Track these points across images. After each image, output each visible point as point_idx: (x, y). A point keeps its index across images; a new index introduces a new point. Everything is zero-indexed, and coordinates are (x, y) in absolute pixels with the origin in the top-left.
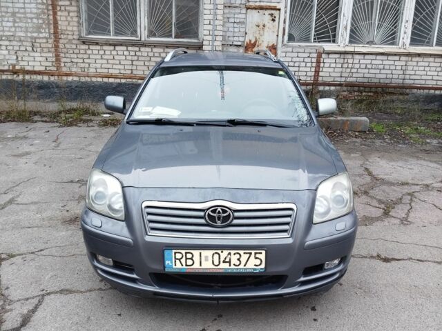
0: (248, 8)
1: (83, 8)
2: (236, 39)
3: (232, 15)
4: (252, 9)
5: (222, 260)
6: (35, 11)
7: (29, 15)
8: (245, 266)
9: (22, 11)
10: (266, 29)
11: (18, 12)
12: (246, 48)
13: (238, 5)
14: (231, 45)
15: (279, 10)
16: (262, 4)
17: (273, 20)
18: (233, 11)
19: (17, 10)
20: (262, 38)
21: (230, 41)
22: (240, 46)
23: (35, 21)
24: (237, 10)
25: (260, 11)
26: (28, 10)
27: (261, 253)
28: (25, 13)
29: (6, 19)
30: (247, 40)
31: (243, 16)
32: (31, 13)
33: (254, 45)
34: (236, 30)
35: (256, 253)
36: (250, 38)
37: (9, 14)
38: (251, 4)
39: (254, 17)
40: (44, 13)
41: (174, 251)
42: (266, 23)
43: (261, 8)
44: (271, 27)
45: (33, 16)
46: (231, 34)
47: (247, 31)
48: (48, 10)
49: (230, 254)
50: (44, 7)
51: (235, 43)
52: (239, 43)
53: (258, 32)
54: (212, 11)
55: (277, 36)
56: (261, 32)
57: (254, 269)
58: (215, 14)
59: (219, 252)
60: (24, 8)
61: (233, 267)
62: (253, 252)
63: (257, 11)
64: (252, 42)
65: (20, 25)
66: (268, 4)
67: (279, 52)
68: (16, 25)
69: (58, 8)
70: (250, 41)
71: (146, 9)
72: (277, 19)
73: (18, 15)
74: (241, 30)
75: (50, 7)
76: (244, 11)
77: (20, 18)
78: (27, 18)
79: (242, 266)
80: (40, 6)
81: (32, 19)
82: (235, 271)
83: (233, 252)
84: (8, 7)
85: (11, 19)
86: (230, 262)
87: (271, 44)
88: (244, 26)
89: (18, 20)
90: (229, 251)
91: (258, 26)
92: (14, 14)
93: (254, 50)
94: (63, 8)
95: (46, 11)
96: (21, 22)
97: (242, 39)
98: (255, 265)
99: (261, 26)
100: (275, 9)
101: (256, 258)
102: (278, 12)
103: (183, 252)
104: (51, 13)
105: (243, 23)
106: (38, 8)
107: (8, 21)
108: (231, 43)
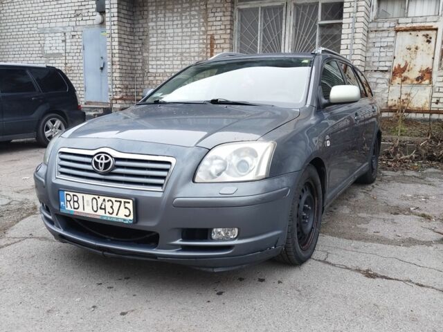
0: (397, 31)
1: (236, 45)
2: (382, 64)
3: (379, 40)
4: (402, 31)
5: (99, 206)
6: (197, 50)
7: (192, 54)
8: (117, 215)
9: (188, 51)
10: (419, 52)
11: (185, 52)
12: (393, 73)
13: (385, 29)
14: (375, 71)
15: (436, 29)
16: (414, 25)
17: (429, 42)
18: (379, 35)
19: (184, 50)
20: (413, 62)
21: (375, 66)
22: (386, 71)
23: (197, 58)
24: (385, 34)
25: (412, 33)
26: (192, 50)
27: (129, 203)
28: (190, 53)
29: (176, 58)
30: (396, 65)
31: (392, 39)
32: (194, 52)
33: (404, 70)
34: (382, 54)
35: (125, 202)
36: (400, 62)
37: (178, 55)
38: (401, 26)
39: (405, 39)
40: (204, 51)
41: (66, 192)
42: (419, 45)
43: (414, 29)
44: (425, 49)
45: (195, 54)
46: (377, 59)
47: (396, 55)
48: (207, 49)
49: (104, 200)
50: (204, 46)
51: (381, 69)
52: (386, 69)
53: (408, 55)
54: (350, 35)
55: (433, 58)
56: (413, 55)
57: (125, 220)
58: (354, 38)
59: (96, 197)
60: (189, 48)
61: (107, 215)
62: (123, 200)
63: (409, 32)
64: (402, 67)
65: (185, 62)
66: (422, 24)
67: (434, 76)
68: (183, 63)
69: (215, 47)
70: (399, 65)
71: (291, 41)
72: (433, 40)
73: (185, 55)
74: (389, 54)
75: (209, 46)
76: (393, 34)
77: (186, 57)
78: (191, 56)
79: (114, 215)
80: (201, 46)
81: (194, 57)
82: (109, 219)
83: (107, 198)
84: (178, 49)
85: (179, 58)
86: (105, 209)
87: (424, 68)
88: (391, 50)
89: (184, 59)
90: (104, 197)
91: (409, 49)
92: (182, 54)
93: (403, 75)
94: (218, 46)
95: (205, 49)
96: (186, 60)
97: (388, 64)
98: (125, 215)
99: (413, 49)
100: (430, 29)
101: (126, 208)
102: (435, 32)
103: (71, 194)
104: (209, 51)
105: (391, 46)
106: (200, 48)
107: (177, 60)
108: (376, 69)
